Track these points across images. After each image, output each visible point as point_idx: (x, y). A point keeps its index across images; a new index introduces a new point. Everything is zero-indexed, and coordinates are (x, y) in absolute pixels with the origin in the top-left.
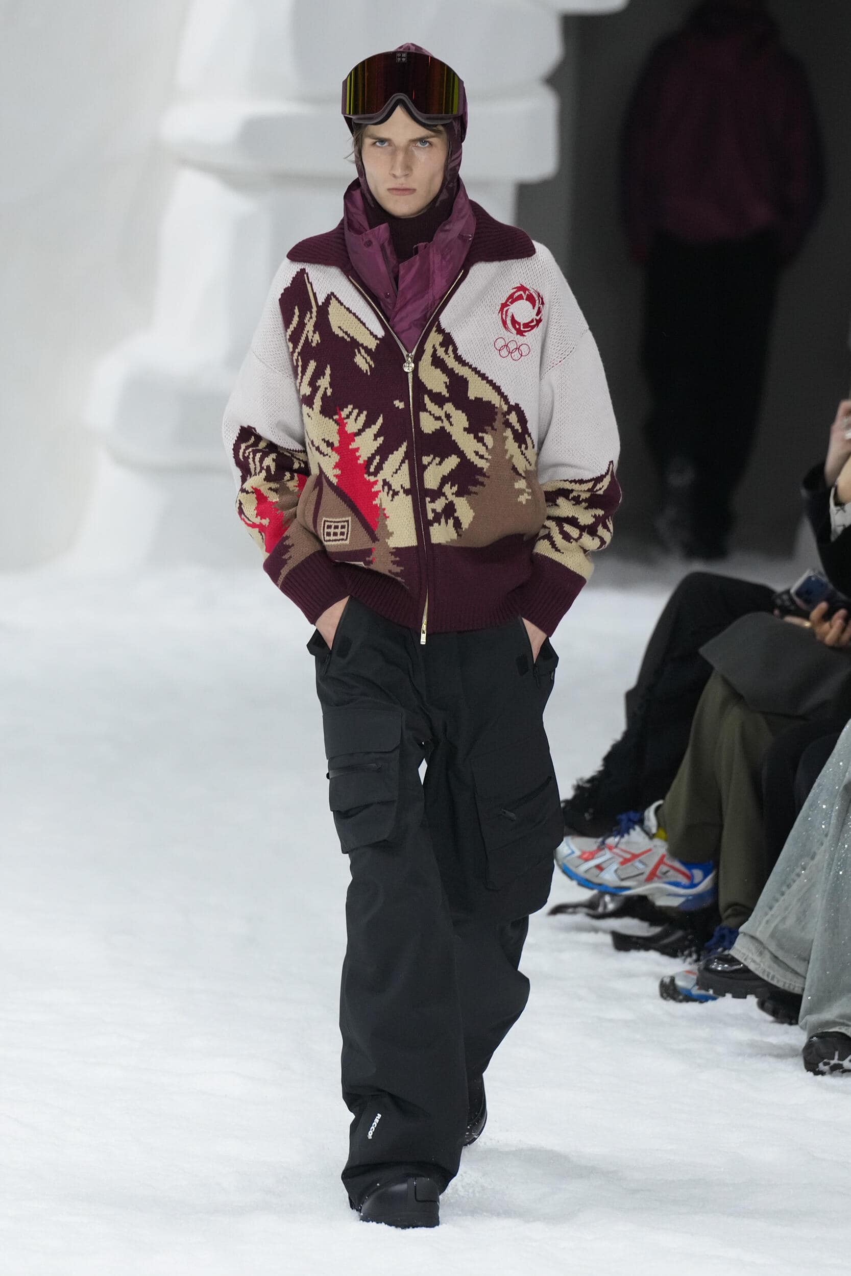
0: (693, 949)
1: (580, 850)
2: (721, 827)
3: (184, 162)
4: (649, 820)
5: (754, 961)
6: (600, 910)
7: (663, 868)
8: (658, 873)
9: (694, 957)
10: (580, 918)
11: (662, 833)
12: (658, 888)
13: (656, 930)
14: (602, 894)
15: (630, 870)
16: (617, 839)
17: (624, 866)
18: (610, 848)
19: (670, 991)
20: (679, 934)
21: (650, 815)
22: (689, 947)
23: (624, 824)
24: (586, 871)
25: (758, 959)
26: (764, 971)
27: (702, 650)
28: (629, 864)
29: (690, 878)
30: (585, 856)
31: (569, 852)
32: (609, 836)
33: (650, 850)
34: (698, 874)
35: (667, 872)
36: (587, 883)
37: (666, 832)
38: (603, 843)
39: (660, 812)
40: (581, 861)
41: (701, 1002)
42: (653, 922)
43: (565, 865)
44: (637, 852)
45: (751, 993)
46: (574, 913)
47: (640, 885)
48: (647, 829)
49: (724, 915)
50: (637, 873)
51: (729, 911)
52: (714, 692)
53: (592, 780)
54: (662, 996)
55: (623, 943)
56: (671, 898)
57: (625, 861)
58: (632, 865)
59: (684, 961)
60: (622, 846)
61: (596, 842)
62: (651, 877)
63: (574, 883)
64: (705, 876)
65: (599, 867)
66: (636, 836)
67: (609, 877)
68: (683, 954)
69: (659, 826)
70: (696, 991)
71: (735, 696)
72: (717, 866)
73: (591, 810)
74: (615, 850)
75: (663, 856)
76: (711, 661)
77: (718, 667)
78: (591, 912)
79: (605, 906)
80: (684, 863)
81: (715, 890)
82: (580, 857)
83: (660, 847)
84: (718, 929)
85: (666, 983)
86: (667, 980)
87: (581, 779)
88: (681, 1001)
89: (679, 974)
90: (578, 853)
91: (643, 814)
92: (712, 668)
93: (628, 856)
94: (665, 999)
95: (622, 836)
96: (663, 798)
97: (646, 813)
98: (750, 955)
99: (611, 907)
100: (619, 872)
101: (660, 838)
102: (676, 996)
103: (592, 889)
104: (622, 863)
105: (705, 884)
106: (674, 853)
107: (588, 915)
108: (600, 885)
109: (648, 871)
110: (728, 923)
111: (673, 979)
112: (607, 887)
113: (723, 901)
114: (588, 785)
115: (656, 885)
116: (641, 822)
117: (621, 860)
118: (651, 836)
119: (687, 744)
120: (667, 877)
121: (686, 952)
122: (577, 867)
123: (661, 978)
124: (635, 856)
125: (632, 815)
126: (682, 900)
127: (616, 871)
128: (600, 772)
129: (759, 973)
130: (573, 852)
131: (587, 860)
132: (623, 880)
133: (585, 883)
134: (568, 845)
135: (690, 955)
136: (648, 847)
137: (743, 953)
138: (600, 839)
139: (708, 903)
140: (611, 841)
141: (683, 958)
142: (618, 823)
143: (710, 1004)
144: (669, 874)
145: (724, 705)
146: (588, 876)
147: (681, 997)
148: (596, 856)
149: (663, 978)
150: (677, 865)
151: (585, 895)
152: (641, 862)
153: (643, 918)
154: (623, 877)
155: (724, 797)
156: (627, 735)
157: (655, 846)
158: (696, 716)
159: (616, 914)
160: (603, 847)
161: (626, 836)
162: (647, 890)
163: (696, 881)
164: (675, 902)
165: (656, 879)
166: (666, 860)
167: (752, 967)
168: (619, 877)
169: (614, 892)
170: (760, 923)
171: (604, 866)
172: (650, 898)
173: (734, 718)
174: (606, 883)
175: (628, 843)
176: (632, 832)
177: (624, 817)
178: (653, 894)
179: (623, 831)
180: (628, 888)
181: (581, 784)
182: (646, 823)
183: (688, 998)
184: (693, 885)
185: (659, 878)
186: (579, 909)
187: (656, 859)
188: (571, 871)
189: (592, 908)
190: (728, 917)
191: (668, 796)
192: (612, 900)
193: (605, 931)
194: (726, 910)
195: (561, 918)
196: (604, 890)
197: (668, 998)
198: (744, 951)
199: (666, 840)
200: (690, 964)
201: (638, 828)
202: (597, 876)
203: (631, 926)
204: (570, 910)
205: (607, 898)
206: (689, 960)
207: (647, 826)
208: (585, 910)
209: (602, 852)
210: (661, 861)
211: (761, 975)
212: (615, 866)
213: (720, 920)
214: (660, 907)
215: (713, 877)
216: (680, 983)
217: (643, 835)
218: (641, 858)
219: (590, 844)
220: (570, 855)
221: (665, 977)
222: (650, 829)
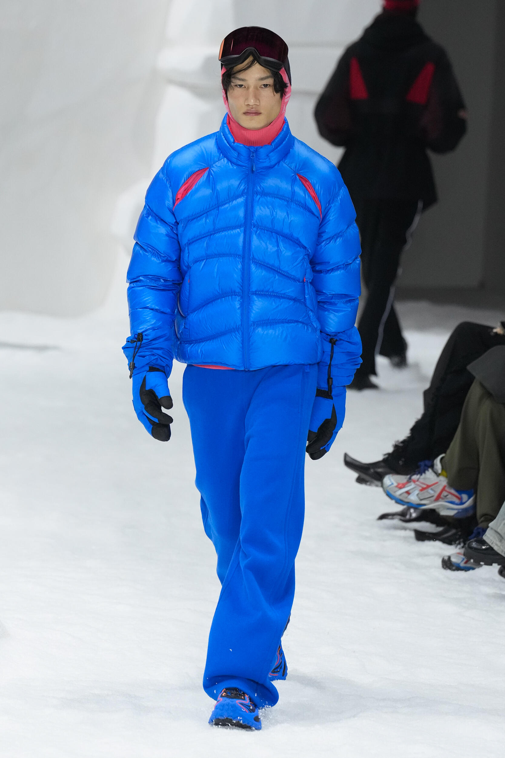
0: (462, 540)
1: (397, 482)
2: (478, 470)
3: (171, 82)
4: (437, 465)
5: (497, 545)
6: (408, 517)
7: (445, 493)
8: (442, 496)
9: (462, 545)
10: (396, 521)
11: (444, 473)
12: (442, 505)
13: (440, 529)
14: (409, 508)
15: (426, 494)
16: (418, 476)
17: (423, 492)
18: (414, 482)
19: (448, 564)
20: (453, 531)
21: (437, 462)
22: (459, 539)
23: (422, 468)
24: (400, 495)
25: (499, 544)
26: (502, 551)
27: (469, 367)
28: (426, 490)
29: (460, 499)
30: (400, 486)
31: (390, 483)
32: (414, 475)
33: (437, 483)
34: (465, 497)
35: (447, 495)
36: (401, 502)
37: (446, 472)
38: (410, 478)
39: (443, 460)
40: (397, 489)
41: (466, 571)
42: (438, 525)
43: (388, 492)
44: (430, 484)
45: (495, 563)
46: (392, 519)
47: (431, 503)
48: (435, 470)
49: (480, 521)
50: (430, 496)
51: (482, 519)
52: (475, 391)
53: (404, 442)
54: (443, 567)
55: (421, 536)
56: (448, 511)
57: (423, 489)
58: (427, 492)
59: (456, 547)
60: (421, 480)
61: (405, 478)
62: (438, 498)
63: (393, 502)
64: (469, 498)
65: (408, 493)
66: (429, 475)
67: (414, 498)
68: (455, 543)
69: (443, 468)
70: (462, 565)
71: (487, 394)
72: (476, 492)
73: (403, 459)
74: (417, 483)
75: (445, 487)
76: (474, 374)
77: (477, 377)
78: (402, 518)
79: (411, 515)
80: (457, 491)
81: (474, 506)
82: (397, 486)
83: (443, 481)
84: (476, 528)
85: (445, 559)
86: (446, 558)
87: (398, 441)
88: (454, 570)
89: (453, 554)
90: (395, 484)
91: (433, 461)
92: (474, 378)
93: (425, 486)
94: (445, 569)
95: (421, 475)
96: (445, 452)
97: (435, 461)
98: (495, 541)
99: (414, 515)
100: (419, 495)
101: (443, 476)
102: (451, 567)
103: (403, 505)
104: (421, 490)
105: (469, 503)
106: (451, 484)
107: (401, 520)
108: (408, 503)
109: (436, 495)
110: (481, 525)
111: (449, 558)
112: (412, 504)
113: (479, 512)
114: (401, 445)
115: (441, 503)
116: (432, 466)
117: (420, 488)
118: (438, 475)
119: (459, 420)
120: (447, 499)
121: (457, 542)
122: (395, 492)
123: (443, 557)
124: (428, 486)
125: (427, 462)
126: (455, 512)
127: (417, 495)
128: (408, 437)
129: (499, 552)
130: (392, 484)
131: (401, 488)
132: (421, 500)
133: (399, 501)
134: (390, 480)
135: (459, 544)
136: (436, 482)
137: (491, 539)
138: (408, 476)
139: (470, 513)
140: (415, 477)
141: (456, 545)
142: (418, 467)
143: (471, 572)
144: (448, 497)
145: (481, 399)
146: (401, 498)
147: (454, 568)
148: (406, 486)
149: (444, 557)
150: (453, 491)
151: (399, 508)
152: (432, 489)
153: (432, 522)
154: (422, 498)
155: (480, 453)
156: (424, 416)
157: (440, 481)
158: (464, 406)
159: (417, 519)
160: (410, 481)
161: (423, 475)
162: (434, 506)
163: (464, 500)
164: (451, 513)
165: (440, 499)
166: (447, 489)
167: (496, 548)
168: (419, 498)
169: (416, 507)
170: (500, 524)
171: (410, 492)
172: (437, 510)
173: (486, 407)
174: (412, 502)
175: (424, 479)
176: (427, 472)
177: (422, 464)
178: (438, 508)
179: (421, 472)
180: (424, 505)
181: (397, 444)
182: (435, 467)
183: (458, 568)
184: (462, 503)
185: (443, 499)
186: (395, 517)
187: (441, 488)
188: (391, 494)
189: (402, 515)
190: (482, 522)
191: (448, 451)
192: (415, 511)
193: (410, 529)
194: (480, 518)
195: (385, 521)
196: (410, 505)
197: (447, 568)
198: (491, 538)
199: (447, 477)
200: (460, 549)
201: (430, 470)
202: (406, 498)
203: (426, 526)
204: (390, 517)
205: (412, 510)
206: (459, 546)
207: (435, 469)
208: (399, 517)
209: (409, 484)
210: (443, 489)
211: (500, 553)
212: (417, 492)
213: (477, 524)
214: (443, 516)
215: (473, 499)
216: (453, 560)
217: (433, 474)
218: (432, 487)
219: (402, 479)
220: (390, 485)
221: (445, 556)
222: (437, 471)
